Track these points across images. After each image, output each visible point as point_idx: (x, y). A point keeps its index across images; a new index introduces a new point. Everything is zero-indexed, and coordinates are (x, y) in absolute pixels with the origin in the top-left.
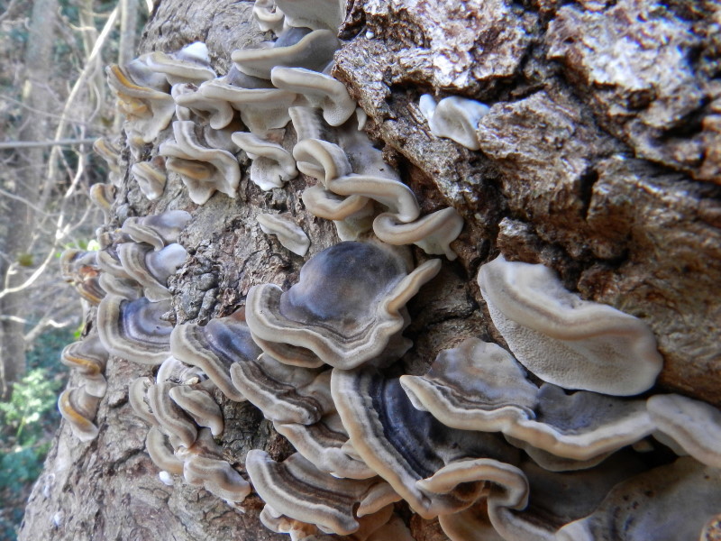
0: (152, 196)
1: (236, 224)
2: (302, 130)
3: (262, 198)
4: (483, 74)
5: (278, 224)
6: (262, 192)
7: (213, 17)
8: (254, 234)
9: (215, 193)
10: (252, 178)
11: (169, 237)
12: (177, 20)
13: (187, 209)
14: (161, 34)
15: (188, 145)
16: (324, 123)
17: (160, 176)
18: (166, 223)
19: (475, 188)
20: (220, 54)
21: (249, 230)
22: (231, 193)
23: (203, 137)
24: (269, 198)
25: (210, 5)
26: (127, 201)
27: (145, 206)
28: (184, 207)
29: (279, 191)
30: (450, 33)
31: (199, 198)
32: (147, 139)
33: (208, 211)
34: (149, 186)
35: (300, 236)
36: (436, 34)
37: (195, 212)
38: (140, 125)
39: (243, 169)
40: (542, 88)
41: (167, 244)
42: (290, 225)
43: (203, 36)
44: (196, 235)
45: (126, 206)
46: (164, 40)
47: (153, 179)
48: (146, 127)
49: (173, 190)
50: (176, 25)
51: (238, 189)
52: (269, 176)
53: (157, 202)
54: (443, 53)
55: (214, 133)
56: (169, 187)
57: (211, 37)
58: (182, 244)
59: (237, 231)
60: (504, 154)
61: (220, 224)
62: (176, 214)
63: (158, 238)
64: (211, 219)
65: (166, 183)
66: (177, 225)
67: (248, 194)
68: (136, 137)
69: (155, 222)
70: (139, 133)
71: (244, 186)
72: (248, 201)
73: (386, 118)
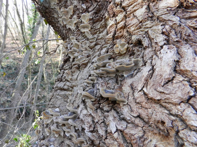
0: (48, 135)
1: (63, 142)
2: (72, 131)
3: (67, 137)
4: (90, 130)
5: (69, 143)
6: (67, 136)
7: (60, 104)
8: (66, 144)
9: (60, 135)
10: (66, 134)
11: (51, 144)
12: (54, 103)
13: (54, 138)
14: (51, 105)
15: (56, 129)
16: (75, 129)
17: (50, 131)
18: (51, 141)
19: (91, 142)
20: (61, 111)
21: (65, 143)
22: (62, 136)
23: (58, 127)
24: (68, 137)
25: (60, 102)
26: (43, 135)
27: (46, 136)
28: (54, 137)
29: (70, 136)
30: (87, 124)
31: (57, 136)
32: (47, 123)
33: (58, 138)
34: (48, 133)
35: (72, 145)
36: (86, 124)
37: (56, 138)
38: (47, 120)
39: (64, 132)
40: (96, 132)
41: (51, 145)
42: (71, 143)
43: (59, 107)
44: (56, 143)
45: (42, 136)
46: (52, 106)
47: (49, 132)
48: (48, 121)
49: (52, 134)
50: (54, 104)
51: (63, 135)
52: (68, 134)
53: (49, 136)
54: (86, 127)
55: (60, 126)
56: (51, 133)
57: (60, 108)
58: (53, 145)
59: (63, 143)
60: (93, 139)
61: (60, 141)
62: (52, 139)
63: (49, 144)
64: (59, 140)
65: (51, 132)
66: (53, 141)
67: (65, 136)
68: (45, 122)
69: (49, 141)
70: (46, 122)
71: (64, 135)
72: (65, 137)
73: (82, 132)
